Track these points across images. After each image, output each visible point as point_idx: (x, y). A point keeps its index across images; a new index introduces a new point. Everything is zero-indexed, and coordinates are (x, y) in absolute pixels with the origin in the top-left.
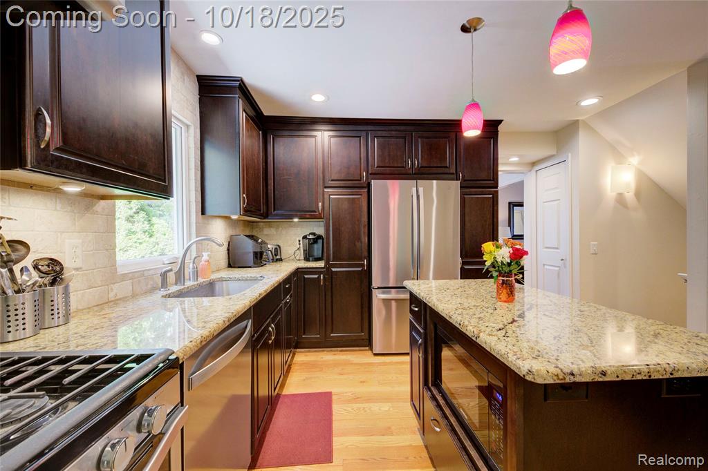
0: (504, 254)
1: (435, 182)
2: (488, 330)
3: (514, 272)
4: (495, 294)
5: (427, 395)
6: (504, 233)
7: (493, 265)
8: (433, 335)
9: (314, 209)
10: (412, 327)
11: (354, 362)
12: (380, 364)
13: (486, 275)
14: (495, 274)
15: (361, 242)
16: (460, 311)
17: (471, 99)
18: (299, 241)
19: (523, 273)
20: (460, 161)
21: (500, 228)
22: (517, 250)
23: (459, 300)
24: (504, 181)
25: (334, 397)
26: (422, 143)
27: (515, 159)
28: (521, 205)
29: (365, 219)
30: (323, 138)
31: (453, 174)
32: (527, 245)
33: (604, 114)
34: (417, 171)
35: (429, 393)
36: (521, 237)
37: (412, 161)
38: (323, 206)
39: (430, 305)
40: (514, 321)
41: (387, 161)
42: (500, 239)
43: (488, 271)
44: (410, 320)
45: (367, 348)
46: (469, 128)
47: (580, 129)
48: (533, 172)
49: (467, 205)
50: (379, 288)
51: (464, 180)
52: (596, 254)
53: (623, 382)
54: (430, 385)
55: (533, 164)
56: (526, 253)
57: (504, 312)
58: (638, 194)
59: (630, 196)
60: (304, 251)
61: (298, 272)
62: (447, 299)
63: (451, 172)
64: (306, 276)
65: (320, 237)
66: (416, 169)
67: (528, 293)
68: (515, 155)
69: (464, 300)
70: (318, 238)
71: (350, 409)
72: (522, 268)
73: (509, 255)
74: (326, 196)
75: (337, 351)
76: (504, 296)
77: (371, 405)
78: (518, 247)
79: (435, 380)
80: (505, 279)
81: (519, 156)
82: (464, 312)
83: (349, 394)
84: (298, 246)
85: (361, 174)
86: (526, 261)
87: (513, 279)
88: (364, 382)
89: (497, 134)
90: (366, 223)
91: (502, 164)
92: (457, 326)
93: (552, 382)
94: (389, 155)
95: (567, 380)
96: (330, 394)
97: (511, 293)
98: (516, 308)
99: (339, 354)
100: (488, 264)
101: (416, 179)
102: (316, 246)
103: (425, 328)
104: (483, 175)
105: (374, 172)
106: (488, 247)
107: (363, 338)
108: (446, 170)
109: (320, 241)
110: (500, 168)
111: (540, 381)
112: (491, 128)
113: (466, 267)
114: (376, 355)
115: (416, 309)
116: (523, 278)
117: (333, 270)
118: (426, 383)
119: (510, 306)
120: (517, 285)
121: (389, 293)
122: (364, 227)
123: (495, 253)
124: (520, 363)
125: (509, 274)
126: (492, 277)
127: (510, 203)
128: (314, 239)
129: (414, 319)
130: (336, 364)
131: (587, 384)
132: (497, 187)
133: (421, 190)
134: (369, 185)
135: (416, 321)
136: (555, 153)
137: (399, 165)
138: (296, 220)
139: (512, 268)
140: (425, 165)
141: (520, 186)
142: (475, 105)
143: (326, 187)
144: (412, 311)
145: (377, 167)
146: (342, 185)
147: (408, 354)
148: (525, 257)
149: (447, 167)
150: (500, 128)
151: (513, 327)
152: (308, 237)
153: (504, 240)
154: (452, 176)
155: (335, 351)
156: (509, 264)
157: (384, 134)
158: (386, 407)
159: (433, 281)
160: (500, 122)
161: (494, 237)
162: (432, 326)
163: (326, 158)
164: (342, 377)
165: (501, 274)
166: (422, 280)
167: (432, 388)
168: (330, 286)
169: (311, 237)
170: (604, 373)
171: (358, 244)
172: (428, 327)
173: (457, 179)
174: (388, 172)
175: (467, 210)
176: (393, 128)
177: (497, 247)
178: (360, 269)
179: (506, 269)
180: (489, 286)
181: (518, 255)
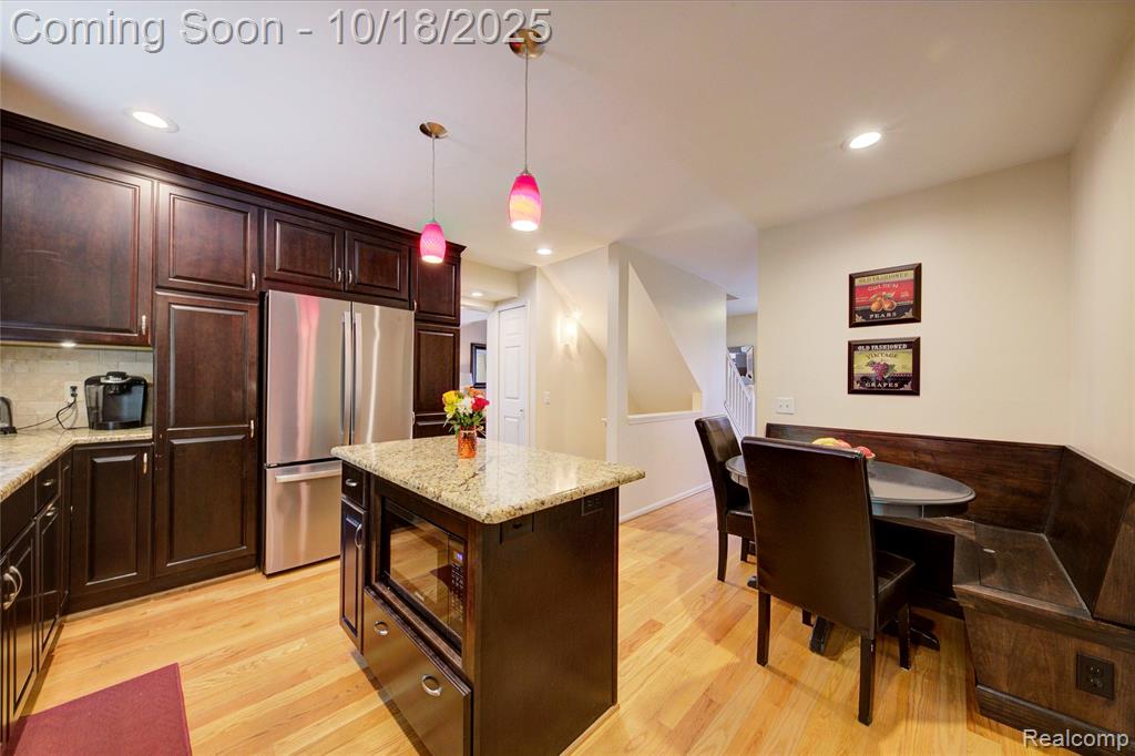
0: (465, 405)
1: (377, 307)
2: (450, 487)
3: (476, 424)
4: (456, 452)
5: (369, 596)
6: (465, 380)
7: (454, 418)
8: (380, 514)
9: (127, 326)
10: (346, 510)
11: (225, 600)
12: (280, 588)
13: (445, 431)
14: (457, 427)
15: (244, 392)
16: (417, 474)
17: (431, 219)
18: (74, 389)
19: (484, 425)
20: (415, 285)
21: (461, 374)
22: (479, 400)
23: (415, 463)
24: (466, 318)
25: (182, 671)
26: (361, 250)
27: (477, 294)
28: (483, 347)
29: (253, 352)
30: (155, 193)
31: (404, 300)
32: (489, 395)
33: (557, 266)
34: (352, 289)
35: (372, 592)
36: (482, 386)
37: (343, 273)
38: (152, 323)
39: (377, 473)
40: (475, 475)
41: (299, 264)
42: (461, 387)
43: (449, 425)
44: (343, 503)
45: (254, 570)
46: (429, 253)
47: (538, 276)
48: (496, 312)
49: (422, 343)
50: (279, 465)
51: (419, 311)
52: (548, 403)
53: (555, 507)
54: (373, 582)
55: (497, 303)
56: (487, 403)
57: (465, 467)
58: (579, 347)
59: (573, 348)
60: (90, 409)
61: (74, 454)
62: (400, 463)
63: (403, 297)
64: (98, 460)
65: (137, 381)
66: (349, 286)
67: (489, 446)
68: (479, 291)
69: (421, 462)
70: (130, 384)
71: (224, 675)
72: (484, 420)
73: (471, 405)
74: (160, 305)
75: (183, 591)
76: (465, 451)
77: (267, 653)
78: (480, 396)
79: (382, 573)
80: (467, 432)
81: (484, 292)
82: (423, 475)
83: (220, 653)
84: (71, 400)
85: (245, 278)
86: (488, 412)
87: (474, 432)
88: (250, 624)
89: (459, 262)
90: (255, 360)
91: (464, 297)
92: (415, 490)
93: (506, 519)
94: (304, 255)
95: (517, 515)
96: (174, 668)
97: (473, 447)
98: (477, 461)
99: (186, 596)
100: (449, 416)
101: (351, 300)
102: (125, 399)
103: (368, 508)
104: (443, 308)
105: (273, 277)
106: (449, 396)
107: (245, 554)
108: (396, 295)
109: (138, 391)
110: (462, 302)
111: (496, 521)
112: (454, 252)
113: (420, 424)
114: (270, 576)
115: (354, 484)
116: (484, 430)
117: (175, 442)
118: (367, 583)
119: (472, 461)
120: (479, 440)
121: (297, 471)
122: (251, 364)
123: (457, 403)
124: (480, 510)
125: (471, 427)
126: (453, 432)
127: (472, 345)
128: (121, 385)
129: (349, 500)
130: (182, 615)
131: (533, 514)
132: (459, 325)
133: (358, 317)
134: (262, 299)
135: (352, 502)
136: (516, 295)
137: (322, 274)
138: (68, 345)
139: (474, 419)
140: (365, 282)
141: (482, 326)
142: (435, 227)
143: (159, 288)
144: (346, 489)
145: (280, 270)
146: (200, 289)
147: (337, 557)
148: (486, 407)
149: (396, 290)
150: (463, 255)
151: (475, 480)
152: (103, 380)
153: (466, 389)
154: (403, 303)
155: (175, 593)
156: (471, 416)
157: (293, 219)
158: (296, 646)
159: (373, 445)
160: (463, 248)
161: (455, 386)
162: (379, 503)
163: (163, 236)
164: (201, 631)
165: (463, 428)
166: (359, 444)
167: (378, 585)
168: (166, 474)
169: (112, 380)
170: (543, 503)
171: (237, 395)
172: (372, 505)
173: (411, 308)
174: (301, 281)
175: (423, 350)
176: (312, 215)
177: (460, 397)
178: (240, 437)
179: (468, 421)
180: (450, 442)
181: (480, 405)
